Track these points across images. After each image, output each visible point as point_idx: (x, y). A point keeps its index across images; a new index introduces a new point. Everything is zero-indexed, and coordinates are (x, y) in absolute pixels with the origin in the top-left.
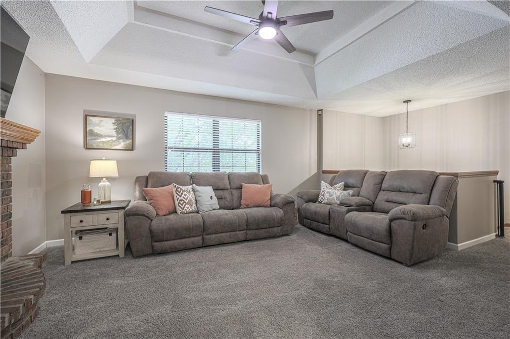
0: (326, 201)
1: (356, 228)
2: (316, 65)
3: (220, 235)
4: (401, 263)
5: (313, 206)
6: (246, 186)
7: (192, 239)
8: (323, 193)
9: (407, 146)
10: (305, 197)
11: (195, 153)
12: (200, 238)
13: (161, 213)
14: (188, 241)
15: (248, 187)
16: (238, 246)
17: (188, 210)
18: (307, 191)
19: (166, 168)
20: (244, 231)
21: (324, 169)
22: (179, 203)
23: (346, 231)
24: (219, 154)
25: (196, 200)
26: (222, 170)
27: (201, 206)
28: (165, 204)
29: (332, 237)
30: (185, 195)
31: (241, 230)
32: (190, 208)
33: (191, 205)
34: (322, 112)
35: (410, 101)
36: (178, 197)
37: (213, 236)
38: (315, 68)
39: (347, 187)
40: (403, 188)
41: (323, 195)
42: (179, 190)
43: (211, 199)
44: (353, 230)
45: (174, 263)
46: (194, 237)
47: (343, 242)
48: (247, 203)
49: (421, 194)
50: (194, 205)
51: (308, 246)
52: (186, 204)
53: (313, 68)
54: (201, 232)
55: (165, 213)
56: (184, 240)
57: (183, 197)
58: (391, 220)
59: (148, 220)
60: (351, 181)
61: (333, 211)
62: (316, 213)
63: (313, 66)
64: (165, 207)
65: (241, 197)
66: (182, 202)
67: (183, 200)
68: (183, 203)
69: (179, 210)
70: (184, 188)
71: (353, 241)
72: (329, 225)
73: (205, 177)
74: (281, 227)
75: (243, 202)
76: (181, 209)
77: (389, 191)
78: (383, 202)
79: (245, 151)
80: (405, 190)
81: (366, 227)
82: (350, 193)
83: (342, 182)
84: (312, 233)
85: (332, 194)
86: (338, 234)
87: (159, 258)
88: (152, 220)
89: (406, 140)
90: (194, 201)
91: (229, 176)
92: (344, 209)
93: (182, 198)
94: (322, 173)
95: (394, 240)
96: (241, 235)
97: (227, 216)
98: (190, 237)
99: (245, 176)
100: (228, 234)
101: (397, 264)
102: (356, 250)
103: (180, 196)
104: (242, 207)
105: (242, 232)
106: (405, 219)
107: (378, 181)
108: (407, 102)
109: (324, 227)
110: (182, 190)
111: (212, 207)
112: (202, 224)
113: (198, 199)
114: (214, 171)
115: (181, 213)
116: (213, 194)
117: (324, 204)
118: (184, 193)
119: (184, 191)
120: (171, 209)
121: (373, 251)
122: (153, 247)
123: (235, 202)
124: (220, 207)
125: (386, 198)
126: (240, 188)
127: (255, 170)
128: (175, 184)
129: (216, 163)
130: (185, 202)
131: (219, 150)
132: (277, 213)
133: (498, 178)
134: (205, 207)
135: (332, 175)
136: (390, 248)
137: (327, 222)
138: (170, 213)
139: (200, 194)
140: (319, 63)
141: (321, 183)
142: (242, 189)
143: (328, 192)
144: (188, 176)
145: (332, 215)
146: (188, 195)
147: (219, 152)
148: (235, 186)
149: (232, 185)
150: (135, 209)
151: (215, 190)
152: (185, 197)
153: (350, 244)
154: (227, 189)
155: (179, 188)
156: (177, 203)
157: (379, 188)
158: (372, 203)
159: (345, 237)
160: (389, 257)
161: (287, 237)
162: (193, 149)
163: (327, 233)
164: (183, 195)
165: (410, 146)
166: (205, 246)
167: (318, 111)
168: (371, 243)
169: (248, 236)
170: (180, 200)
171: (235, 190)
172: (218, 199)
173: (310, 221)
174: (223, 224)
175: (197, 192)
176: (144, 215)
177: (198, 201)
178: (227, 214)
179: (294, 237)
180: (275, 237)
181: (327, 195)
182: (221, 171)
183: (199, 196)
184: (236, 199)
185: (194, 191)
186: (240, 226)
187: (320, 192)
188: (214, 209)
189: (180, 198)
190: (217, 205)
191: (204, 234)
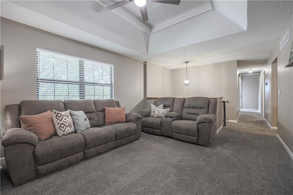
0: (156, 116)
1: (179, 130)
2: (152, 34)
3: (97, 147)
4: (204, 146)
5: (150, 119)
6: (108, 109)
7: (76, 155)
8: (153, 111)
9: (187, 85)
10: (144, 114)
11: (65, 85)
12: (82, 153)
13: (43, 138)
14: (72, 158)
15: (109, 110)
16: (109, 153)
17: (68, 132)
18: (144, 110)
19: (38, 97)
20: (114, 142)
21: (147, 97)
22: (60, 126)
23: (172, 132)
24: (84, 86)
25: (74, 123)
26: (87, 98)
27: (79, 127)
28: (47, 129)
29: (162, 137)
30: (65, 119)
31: (111, 142)
32: (70, 130)
33: (70, 127)
34: (146, 64)
35: (188, 62)
36: (58, 121)
37: (92, 150)
38: (150, 35)
39: (165, 107)
40: (196, 106)
41: (154, 112)
42: (59, 115)
43: (85, 121)
44: (177, 131)
45: (64, 181)
46: (77, 153)
47: (169, 138)
48: (110, 121)
49: (204, 109)
50: (73, 127)
51: (154, 145)
52: (67, 126)
53: (149, 35)
54: (83, 148)
55: (46, 137)
56: (68, 158)
57: (64, 121)
58: (198, 124)
59: (32, 146)
60: (167, 103)
61: (163, 122)
62: (152, 123)
63: (149, 34)
64: (47, 132)
65: (105, 117)
66: (62, 126)
67: (64, 124)
68: (64, 126)
69: (60, 133)
70: (63, 113)
71: (176, 137)
72: (161, 130)
73: (77, 104)
74: (135, 135)
75: (106, 120)
76: (62, 132)
77: (188, 108)
78: (186, 114)
79: (103, 85)
80: (197, 107)
81: (185, 129)
82: (169, 110)
83: (162, 104)
84: (150, 136)
85: (159, 111)
86: (166, 134)
87: (44, 179)
88: (35, 146)
89: (187, 82)
90: (72, 123)
91: (95, 102)
92: (170, 120)
93: (62, 122)
94: (147, 99)
95: (200, 134)
96: (111, 144)
97: (102, 133)
98: (73, 154)
99: (106, 102)
100: (103, 146)
101: (202, 147)
102: (179, 142)
103: (61, 121)
104: (106, 124)
105: (112, 143)
106: (206, 122)
107: (182, 103)
108: (187, 62)
109: (158, 131)
110: (62, 115)
111: (86, 126)
112: (84, 141)
113: (76, 121)
114: (81, 99)
115: (62, 135)
116: (85, 116)
117: (155, 117)
118: (64, 118)
119: (63, 116)
120: (52, 132)
121: (189, 141)
122: (37, 171)
123: (101, 121)
124: (91, 126)
125: (187, 112)
126: (104, 110)
127: (109, 98)
128: (55, 111)
129: (82, 93)
130: (66, 125)
131: (84, 83)
132: (132, 126)
133: (223, 100)
134: (82, 128)
135: (154, 100)
136: (198, 139)
137: (160, 128)
138: (51, 137)
139: (77, 118)
140: (154, 33)
141: (151, 105)
142: (104, 111)
143: (157, 110)
144: (62, 103)
145: (163, 124)
146: (67, 119)
147: (84, 85)
148: (99, 110)
149: (97, 108)
150: (16, 138)
151: (86, 113)
152: (65, 121)
153: (173, 139)
154: (94, 112)
155: (59, 114)
156: (57, 126)
157: (183, 107)
158: (181, 115)
159: (171, 136)
160: (197, 143)
161: (138, 140)
162: (64, 81)
163: (160, 134)
164: (63, 120)
165: (188, 85)
166: (86, 158)
167: (144, 62)
168: (188, 137)
169: (116, 145)
170: (61, 124)
171: (100, 113)
172: (89, 120)
173: (148, 129)
174: (100, 139)
175: (74, 116)
176: (27, 143)
177: (75, 124)
178: (102, 131)
179: (141, 140)
180: (132, 142)
181: (156, 112)
182: (85, 99)
183: (76, 119)
184: (101, 119)
185: (71, 116)
186: (111, 138)
187: (151, 110)
188: (88, 128)
189: (61, 122)
190: (89, 124)
191: (85, 149)
